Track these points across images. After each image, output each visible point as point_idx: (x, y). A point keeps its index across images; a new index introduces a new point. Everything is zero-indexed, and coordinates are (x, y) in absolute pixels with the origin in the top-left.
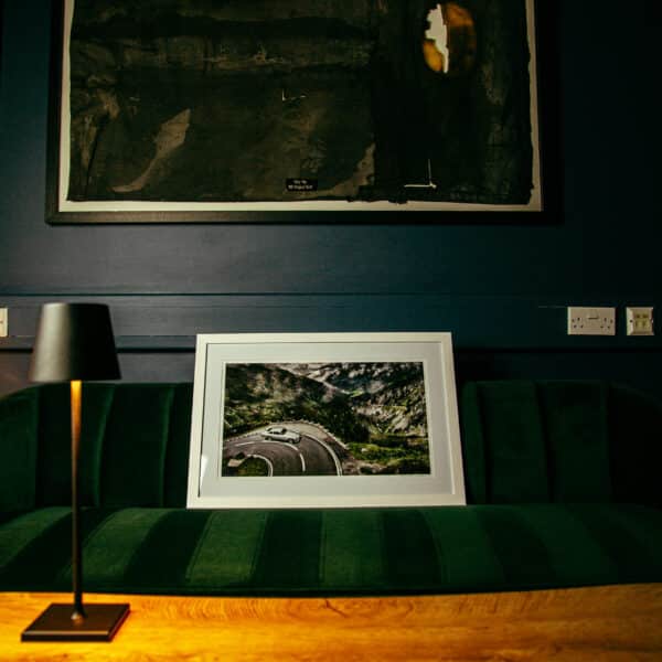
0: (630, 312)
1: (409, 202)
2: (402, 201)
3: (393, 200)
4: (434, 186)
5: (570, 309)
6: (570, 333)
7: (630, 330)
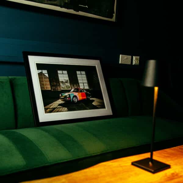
0: (134, 58)
1: (80, 12)
2: (78, 11)
3: (75, 10)
4: (87, 7)
5: (121, 55)
6: (120, 63)
7: (134, 63)
